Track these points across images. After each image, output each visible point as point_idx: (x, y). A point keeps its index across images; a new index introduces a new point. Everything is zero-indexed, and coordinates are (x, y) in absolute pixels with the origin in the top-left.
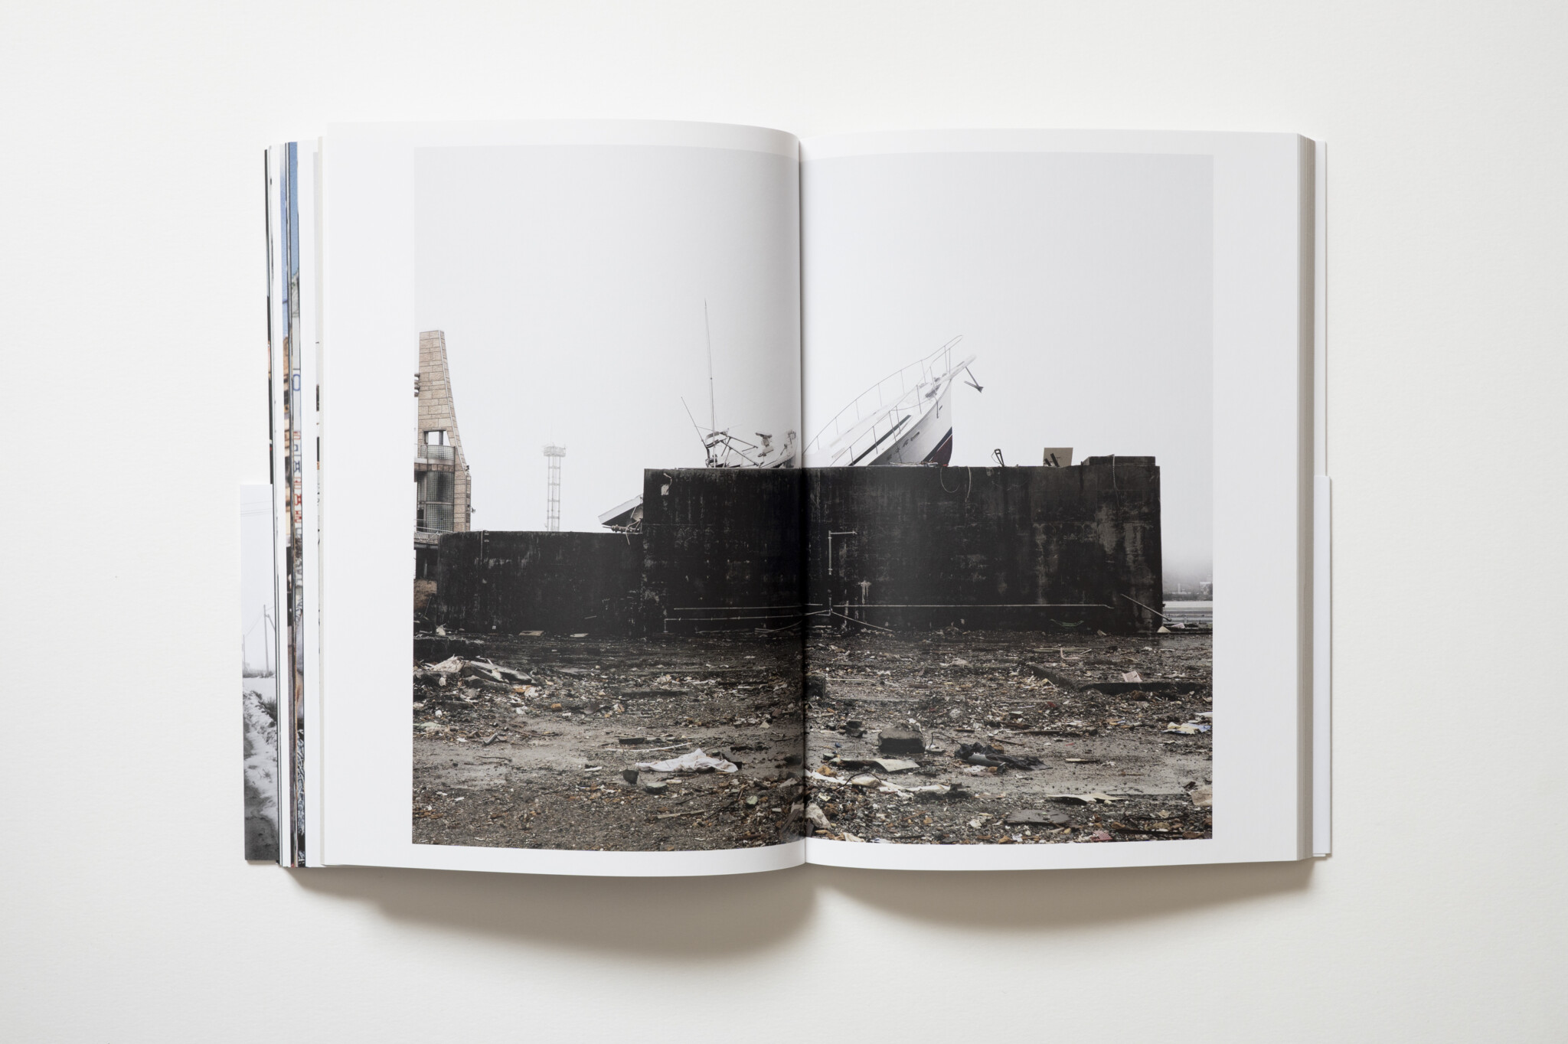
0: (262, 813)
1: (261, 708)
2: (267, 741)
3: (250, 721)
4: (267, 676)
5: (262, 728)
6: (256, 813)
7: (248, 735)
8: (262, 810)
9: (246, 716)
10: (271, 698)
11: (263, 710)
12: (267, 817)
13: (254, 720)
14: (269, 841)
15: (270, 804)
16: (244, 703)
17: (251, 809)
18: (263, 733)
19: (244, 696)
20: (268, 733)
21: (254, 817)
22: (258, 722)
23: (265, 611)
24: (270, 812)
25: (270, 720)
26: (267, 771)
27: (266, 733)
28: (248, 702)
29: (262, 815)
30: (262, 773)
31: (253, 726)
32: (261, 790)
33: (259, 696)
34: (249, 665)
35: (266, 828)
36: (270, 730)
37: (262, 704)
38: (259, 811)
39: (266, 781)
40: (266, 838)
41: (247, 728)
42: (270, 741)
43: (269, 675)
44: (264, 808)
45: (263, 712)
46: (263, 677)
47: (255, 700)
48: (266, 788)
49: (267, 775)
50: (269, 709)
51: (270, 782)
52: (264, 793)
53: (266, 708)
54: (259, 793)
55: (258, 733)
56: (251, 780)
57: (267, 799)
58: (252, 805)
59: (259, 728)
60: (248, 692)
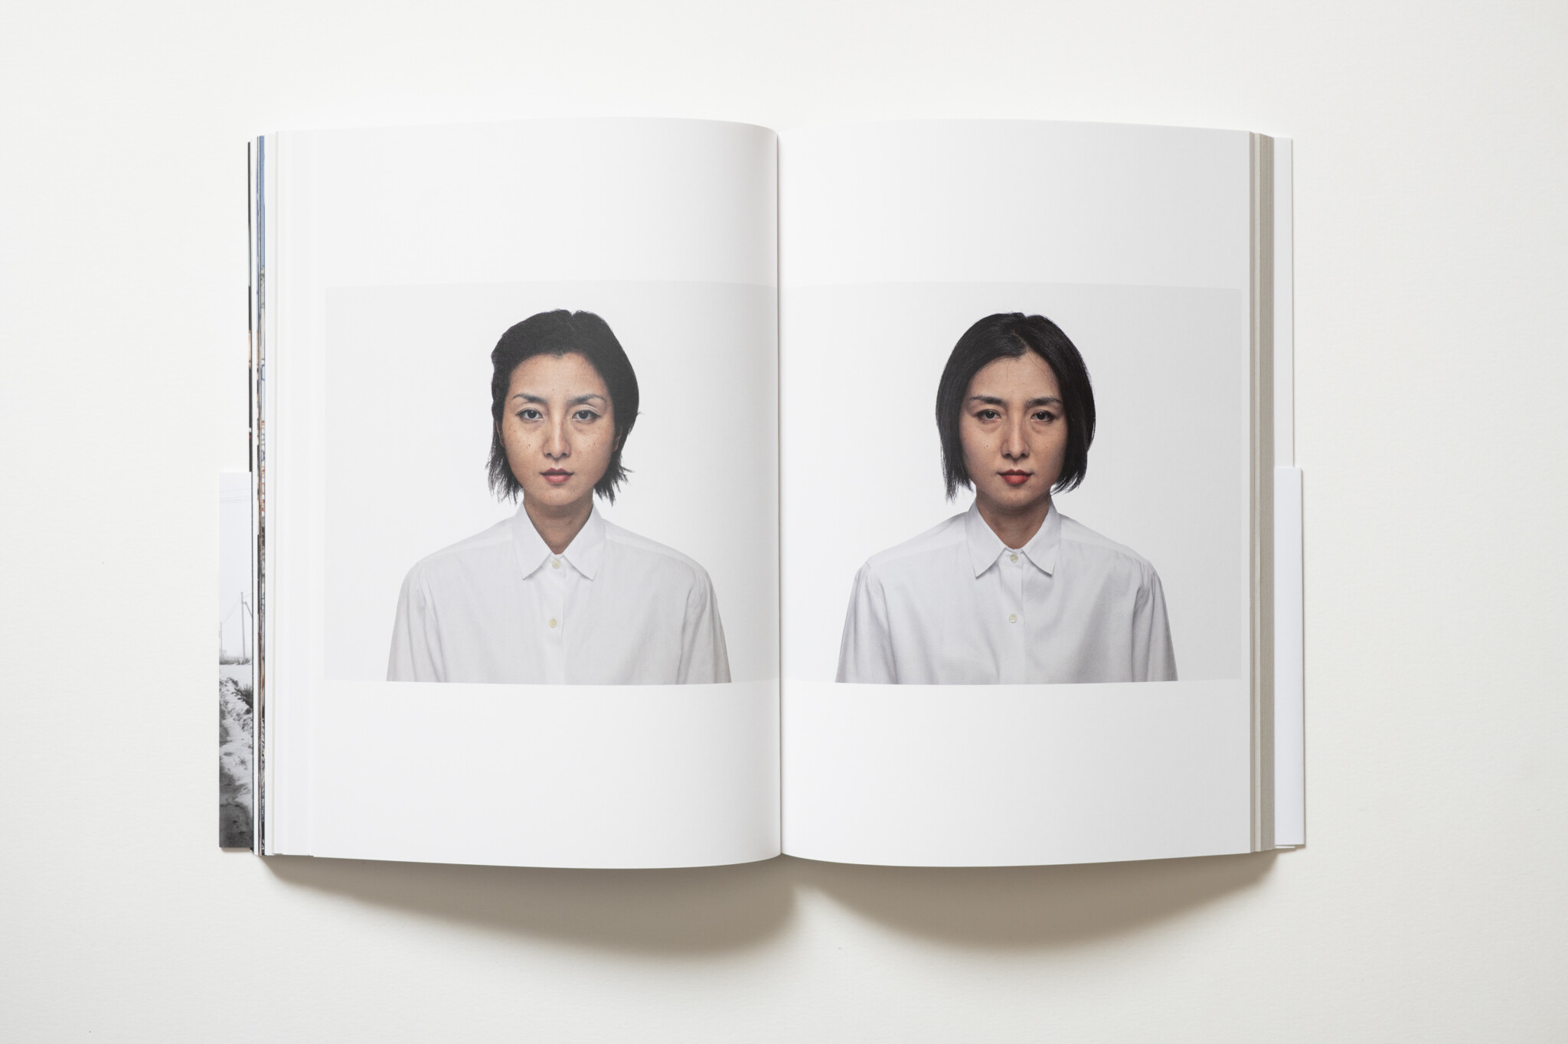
0: (237, 800)
1: (237, 695)
2: (243, 728)
3: (226, 708)
4: (243, 663)
5: (238, 715)
6: (230, 800)
7: (224, 721)
8: (237, 797)
9: (222, 703)
10: (247, 685)
11: (239, 697)
12: (242, 804)
13: (230, 706)
14: (244, 828)
15: (245, 791)
16: (220, 690)
17: (226, 796)
18: (239, 720)
19: (221, 683)
20: (244, 720)
21: (229, 804)
22: (234, 709)
23: (242, 598)
24: (244, 799)
25: (246, 707)
26: (242, 758)
27: (242, 720)
28: (224, 689)
29: (237, 802)
30: (238, 760)
31: (229, 712)
32: (236, 777)
33: (235, 683)
34: (225, 652)
35: (240, 815)
36: (246, 717)
37: (238, 691)
38: (234, 798)
39: (242, 768)
40: (241, 825)
41: (223, 715)
42: (245, 728)
43: (246, 662)
44: (238, 795)
45: (239, 699)
46: (239, 664)
47: (231, 687)
48: (243, 775)
49: (243, 762)
50: (246, 696)
51: (246, 769)
52: (239, 780)
53: (242, 695)
54: (235, 780)
55: (234, 719)
56: (227, 767)
57: (242, 786)
58: (226, 792)
59: (235, 715)
60: (224, 679)
